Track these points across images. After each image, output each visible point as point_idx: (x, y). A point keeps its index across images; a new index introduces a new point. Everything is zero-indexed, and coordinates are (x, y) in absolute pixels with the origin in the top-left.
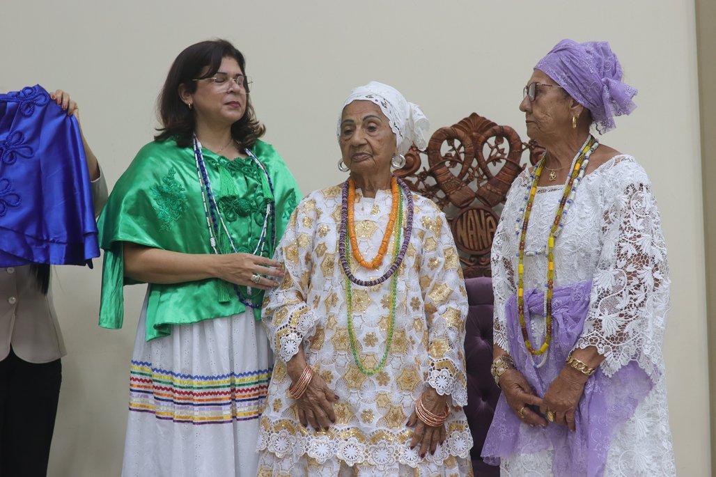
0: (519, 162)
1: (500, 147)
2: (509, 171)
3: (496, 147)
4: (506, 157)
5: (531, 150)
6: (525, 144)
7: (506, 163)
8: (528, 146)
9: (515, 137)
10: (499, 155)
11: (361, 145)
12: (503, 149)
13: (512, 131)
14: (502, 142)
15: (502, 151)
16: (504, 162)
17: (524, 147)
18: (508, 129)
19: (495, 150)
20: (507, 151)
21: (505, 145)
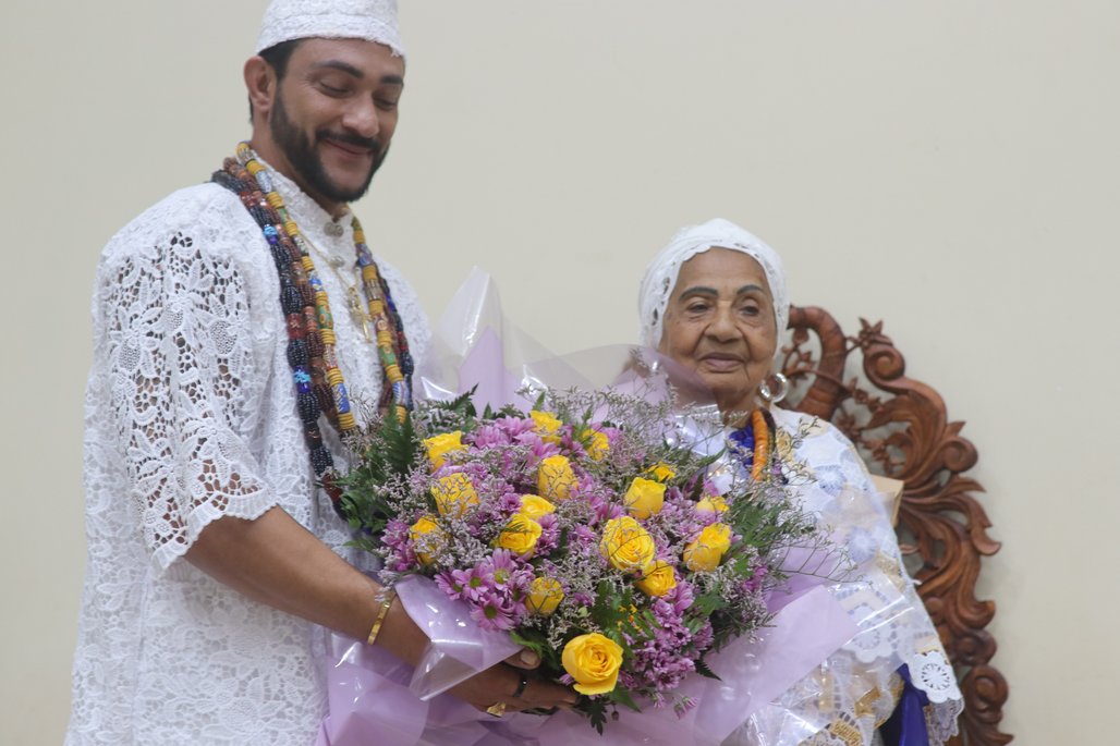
0: (841, 375)
1: (804, 348)
2: (822, 395)
3: (795, 349)
4: (815, 368)
5: (865, 350)
6: (851, 338)
7: (816, 381)
8: (857, 344)
9: (829, 327)
10: (802, 365)
11: (732, 341)
12: (809, 353)
13: (823, 314)
14: (805, 338)
15: (807, 357)
16: (812, 378)
17: (850, 345)
18: (815, 313)
19: (794, 356)
20: (817, 355)
21: (813, 344)
